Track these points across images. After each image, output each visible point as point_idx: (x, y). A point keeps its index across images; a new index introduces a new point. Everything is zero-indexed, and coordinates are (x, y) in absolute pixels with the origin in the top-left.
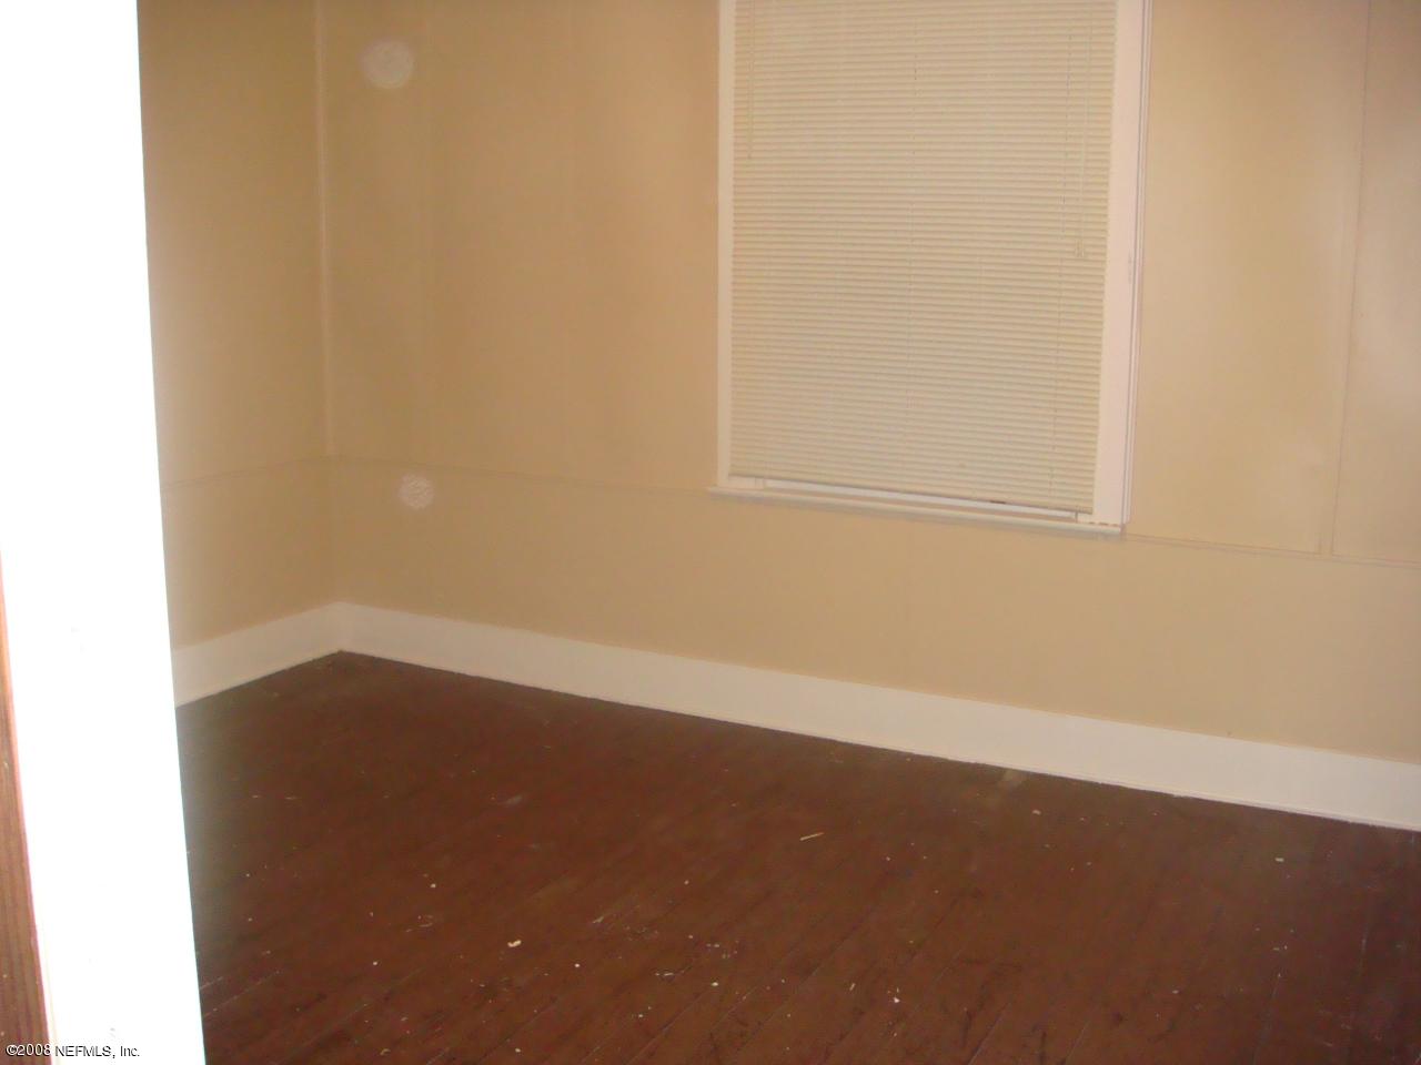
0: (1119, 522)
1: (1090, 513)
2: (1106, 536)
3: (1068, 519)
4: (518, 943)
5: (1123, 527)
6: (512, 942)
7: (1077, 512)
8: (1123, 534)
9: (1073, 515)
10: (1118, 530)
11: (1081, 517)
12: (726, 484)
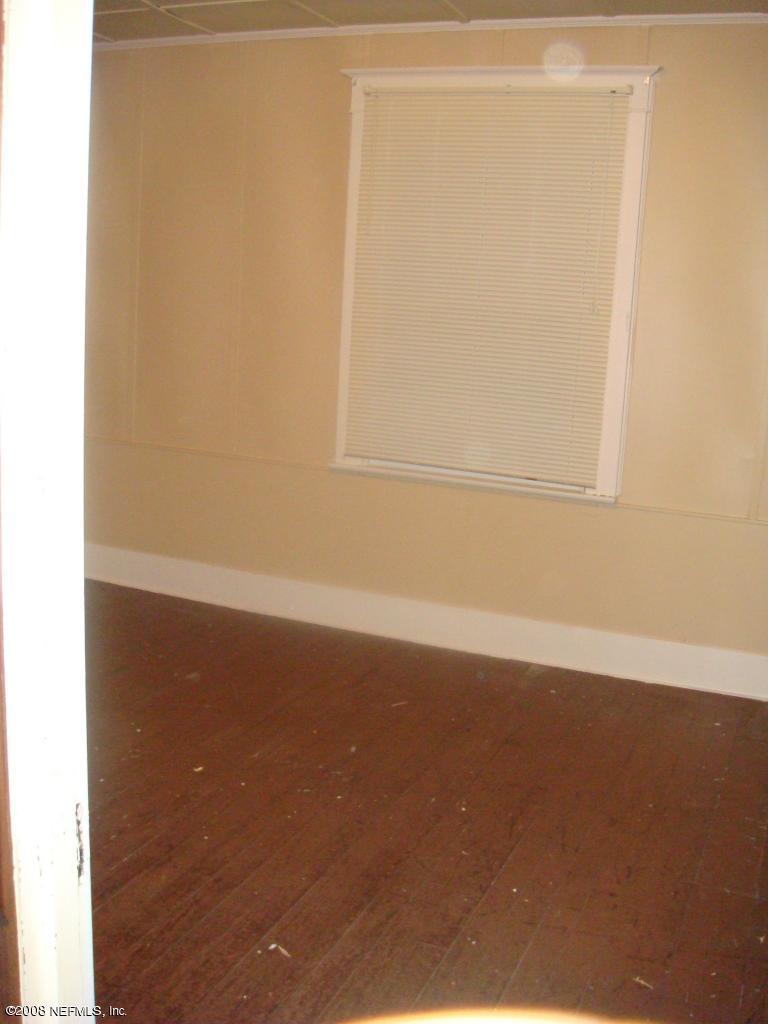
0: (613, 494)
1: (594, 488)
2: (605, 504)
3: (579, 492)
4: (200, 769)
5: (616, 498)
6: (197, 767)
7: (585, 487)
8: (615, 504)
9: (582, 489)
10: (613, 500)
11: (588, 491)
12: (341, 462)
